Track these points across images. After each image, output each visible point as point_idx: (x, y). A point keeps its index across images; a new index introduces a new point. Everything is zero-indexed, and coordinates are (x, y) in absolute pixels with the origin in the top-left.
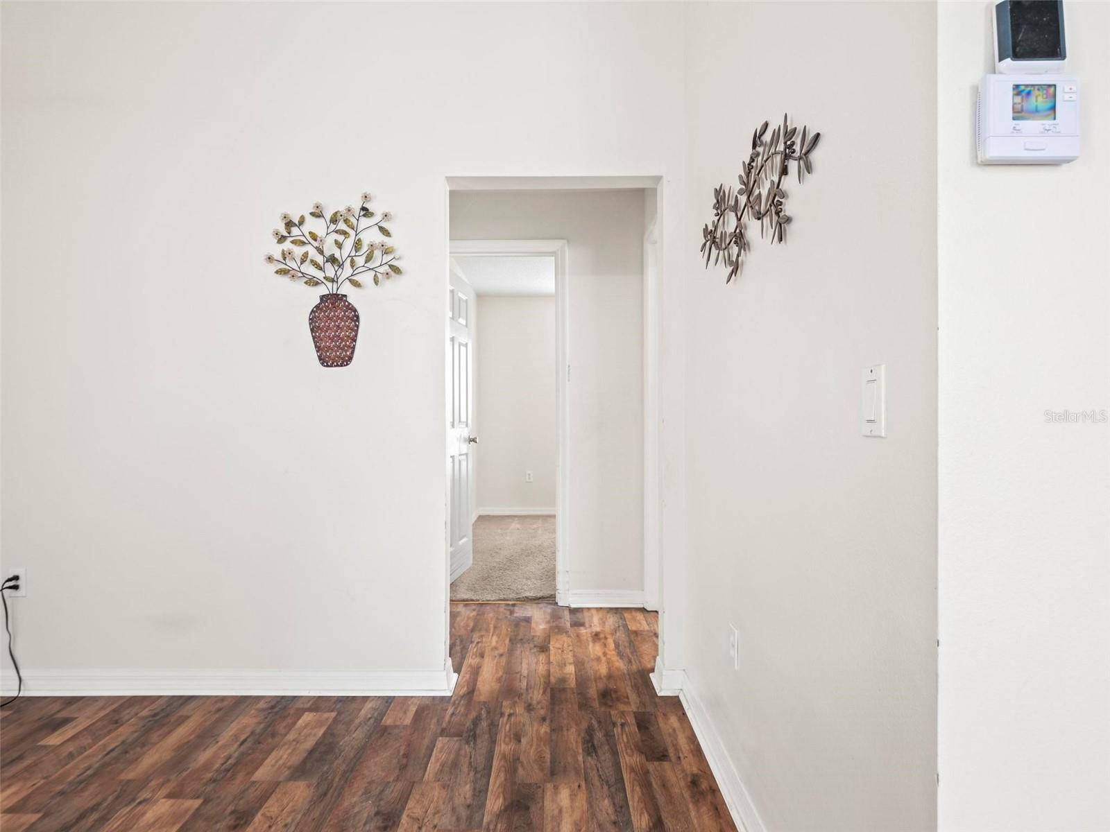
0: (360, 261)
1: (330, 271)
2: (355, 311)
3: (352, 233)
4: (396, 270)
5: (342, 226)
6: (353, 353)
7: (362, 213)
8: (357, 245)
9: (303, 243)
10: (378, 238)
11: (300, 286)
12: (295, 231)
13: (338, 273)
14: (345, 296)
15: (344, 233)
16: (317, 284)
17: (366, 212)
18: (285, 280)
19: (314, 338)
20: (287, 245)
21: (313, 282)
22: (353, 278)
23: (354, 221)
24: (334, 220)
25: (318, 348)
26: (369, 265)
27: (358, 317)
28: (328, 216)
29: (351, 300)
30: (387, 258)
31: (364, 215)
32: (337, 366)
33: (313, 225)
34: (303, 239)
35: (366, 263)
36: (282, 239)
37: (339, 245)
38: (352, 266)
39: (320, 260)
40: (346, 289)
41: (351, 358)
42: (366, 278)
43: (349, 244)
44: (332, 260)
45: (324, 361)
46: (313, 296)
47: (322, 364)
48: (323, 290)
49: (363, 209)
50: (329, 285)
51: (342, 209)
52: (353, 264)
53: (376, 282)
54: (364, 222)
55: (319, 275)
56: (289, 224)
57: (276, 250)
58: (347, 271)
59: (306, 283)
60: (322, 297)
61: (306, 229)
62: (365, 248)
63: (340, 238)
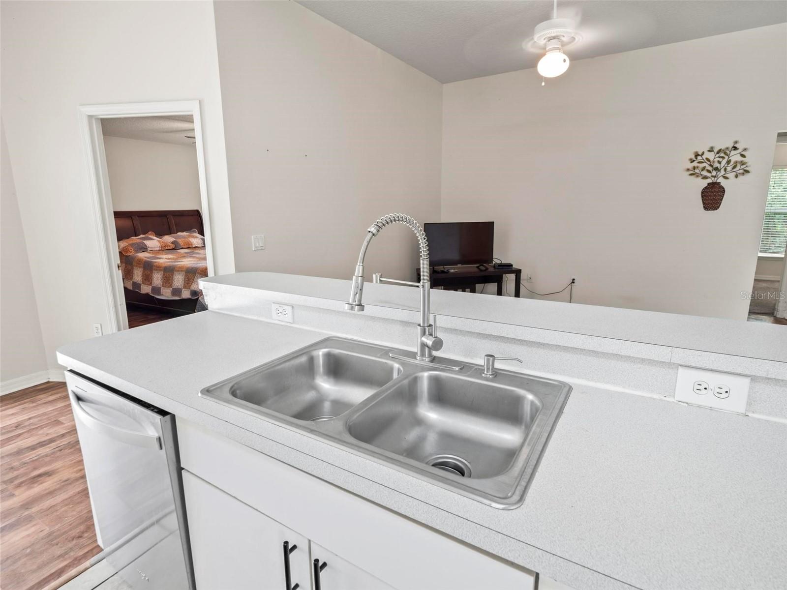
0: (729, 168)
1: (714, 173)
2: (723, 188)
3: (727, 157)
4: (747, 172)
5: (722, 155)
6: (720, 205)
7: (733, 149)
8: (728, 162)
9: (703, 162)
10: (740, 159)
11: (699, 180)
12: (699, 158)
13: (718, 174)
14: (720, 183)
15: (723, 158)
16: (707, 178)
17: (735, 148)
18: (693, 177)
19: (702, 199)
20: (695, 164)
21: (705, 178)
22: (724, 175)
23: (728, 152)
24: (718, 153)
25: (704, 203)
26: (734, 170)
27: (724, 191)
28: (716, 150)
30: (743, 167)
31: (734, 150)
32: (712, 210)
33: (708, 155)
34: (703, 161)
36: (692, 161)
37: (719, 162)
38: (725, 171)
39: (710, 168)
40: (721, 180)
41: (718, 207)
42: (731, 175)
43: (724, 162)
44: (717, 169)
45: (706, 208)
46: (704, 183)
47: (705, 209)
48: (709, 181)
49: (734, 147)
50: (713, 179)
51: (723, 147)
52: (725, 170)
53: (736, 176)
54: (733, 152)
55: (709, 175)
56: (697, 155)
57: (691, 166)
58: (723, 172)
59: (702, 178)
60: (709, 184)
61: (704, 157)
62: (732, 163)
63: (721, 160)
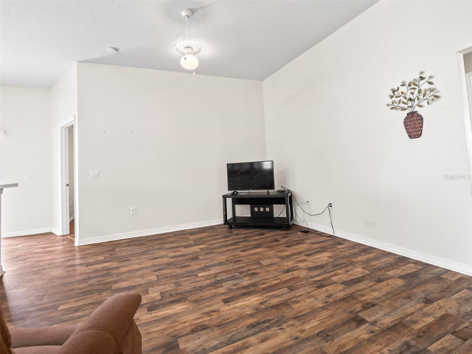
0: (421, 97)
1: (410, 103)
2: (421, 116)
3: (417, 88)
4: (437, 97)
5: (413, 86)
6: (421, 132)
7: (420, 79)
8: (420, 91)
9: (399, 96)
10: (427, 86)
11: (399, 112)
12: (396, 93)
13: (413, 104)
14: (417, 112)
15: (414, 89)
16: (405, 109)
18: (394, 110)
19: (406, 129)
20: (394, 99)
21: (404, 109)
22: (419, 104)
23: (417, 83)
24: (410, 85)
25: (408, 132)
26: (425, 98)
27: (422, 118)
28: (407, 84)
29: (419, 113)
30: (432, 93)
31: (421, 80)
32: (416, 138)
33: (402, 89)
34: (399, 95)
35: (423, 97)
36: (392, 97)
37: (412, 93)
38: (418, 100)
39: (405, 101)
40: (417, 109)
41: (421, 134)
42: (424, 103)
43: (416, 92)
44: (410, 99)
45: (411, 137)
46: (404, 114)
47: (410, 138)
48: (408, 111)
49: (421, 77)
50: (410, 109)
51: (412, 80)
52: (418, 99)
53: (428, 103)
54: (422, 82)
55: (406, 106)
56: (394, 91)
57: (390, 101)
58: (417, 102)
59: (401, 110)
60: (408, 114)
61: (400, 91)
62: (423, 92)
63: (412, 91)
